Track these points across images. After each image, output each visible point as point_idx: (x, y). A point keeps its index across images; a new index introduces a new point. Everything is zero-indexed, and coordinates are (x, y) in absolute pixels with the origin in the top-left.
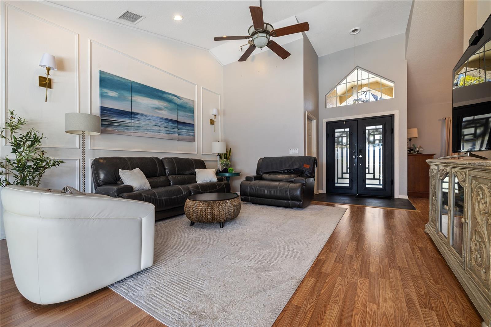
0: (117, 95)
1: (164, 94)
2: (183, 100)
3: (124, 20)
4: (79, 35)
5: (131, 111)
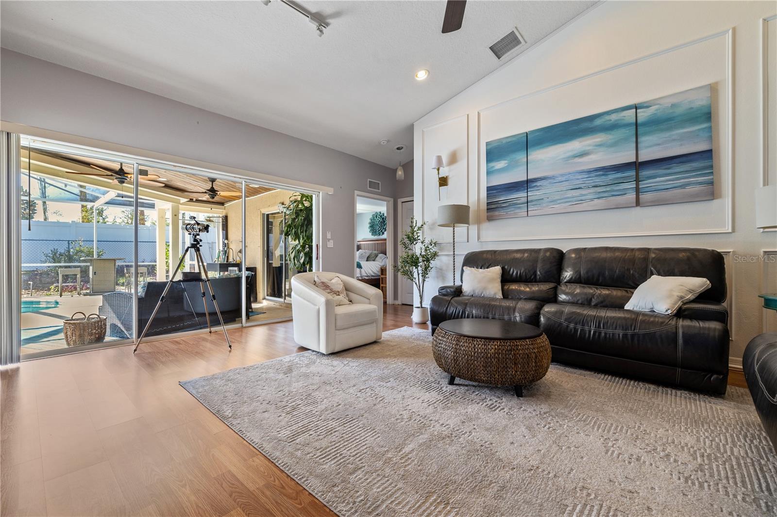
3: (509, 53)
4: (468, 115)
5: (526, 179)
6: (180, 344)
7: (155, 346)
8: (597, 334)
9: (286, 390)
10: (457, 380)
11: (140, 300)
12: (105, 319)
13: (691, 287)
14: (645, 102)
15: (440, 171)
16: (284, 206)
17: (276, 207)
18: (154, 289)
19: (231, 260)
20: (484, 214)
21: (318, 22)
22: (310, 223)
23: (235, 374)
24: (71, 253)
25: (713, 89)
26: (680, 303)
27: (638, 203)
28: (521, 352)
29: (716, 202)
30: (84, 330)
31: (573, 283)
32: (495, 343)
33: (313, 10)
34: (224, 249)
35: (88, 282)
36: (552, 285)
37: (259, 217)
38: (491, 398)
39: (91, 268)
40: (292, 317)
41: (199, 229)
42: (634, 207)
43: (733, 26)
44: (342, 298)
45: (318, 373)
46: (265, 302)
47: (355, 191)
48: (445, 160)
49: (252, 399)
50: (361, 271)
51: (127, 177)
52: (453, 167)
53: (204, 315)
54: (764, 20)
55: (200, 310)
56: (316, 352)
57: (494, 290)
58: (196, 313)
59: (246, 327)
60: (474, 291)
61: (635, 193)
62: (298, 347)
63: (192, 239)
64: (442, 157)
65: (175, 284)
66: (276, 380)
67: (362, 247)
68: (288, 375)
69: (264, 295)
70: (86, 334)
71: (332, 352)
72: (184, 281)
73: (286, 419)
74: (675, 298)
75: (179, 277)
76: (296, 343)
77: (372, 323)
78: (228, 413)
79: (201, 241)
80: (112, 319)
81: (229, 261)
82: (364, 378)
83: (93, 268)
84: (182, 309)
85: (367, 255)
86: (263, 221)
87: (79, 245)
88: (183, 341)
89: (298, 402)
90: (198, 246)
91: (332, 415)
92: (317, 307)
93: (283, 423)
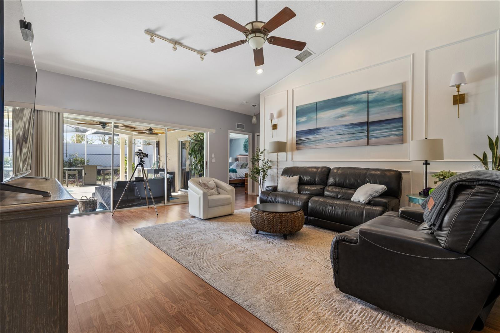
0: (306, 119)
1: (349, 98)
2: (378, 92)
3: (306, 59)
4: (288, 90)
5: (315, 128)
6: (133, 213)
7: (122, 214)
8: (331, 212)
9: (180, 233)
10: (260, 232)
11: (114, 191)
12: (97, 200)
13: (377, 190)
14: (372, 90)
15: (272, 121)
16: (190, 137)
17: (186, 138)
18: (120, 185)
19: (161, 167)
20: (295, 146)
21: (201, 54)
22: (203, 148)
23: (158, 227)
24: (71, 161)
25: (403, 85)
26: (370, 198)
27: (368, 144)
28: (284, 218)
29: (404, 145)
30: (87, 205)
31: (332, 186)
32: (273, 214)
33: (198, 49)
34: (157, 161)
35: (82, 178)
36: (322, 187)
37: (177, 143)
38: (271, 239)
39: (83, 171)
40: (188, 201)
41: (143, 156)
42: (365, 146)
43: (412, 53)
44: (214, 191)
45: (197, 227)
46: (178, 193)
47: (229, 130)
48: (275, 115)
49: (165, 236)
50: (236, 175)
51: (107, 125)
52: (280, 119)
53: (145, 198)
54: (427, 51)
55: (143, 196)
56: (199, 218)
57: (294, 189)
58: (142, 198)
59: (166, 206)
60: (283, 189)
61: (367, 139)
62: (191, 216)
63: (140, 160)
64: (274, 114)
65: (131, 183)
66: (176, 230)
67: (239, 159)
68: (183, 228)
69: (179, 188)
70: (88, 207)
71: (205, 218)
72: (135, 181)
73: (178, 243)
74: (368, 195)
75: (133, 179)
76: (190, 214)
77: (228, 205)
78: (154, 240)
79: (144, 161)
80: (100, 199)
81: (160, 167)
82: (217, 230)
83: (85, 171)
84: (134, 195)
85: (241, 165)
86: (179, 145)
87: (76, 157)
88: (135, 212)
89: (184, 238)
90: (143, 164)
91: (197, 243)
92: (199, 196)
93: (176, 245)
